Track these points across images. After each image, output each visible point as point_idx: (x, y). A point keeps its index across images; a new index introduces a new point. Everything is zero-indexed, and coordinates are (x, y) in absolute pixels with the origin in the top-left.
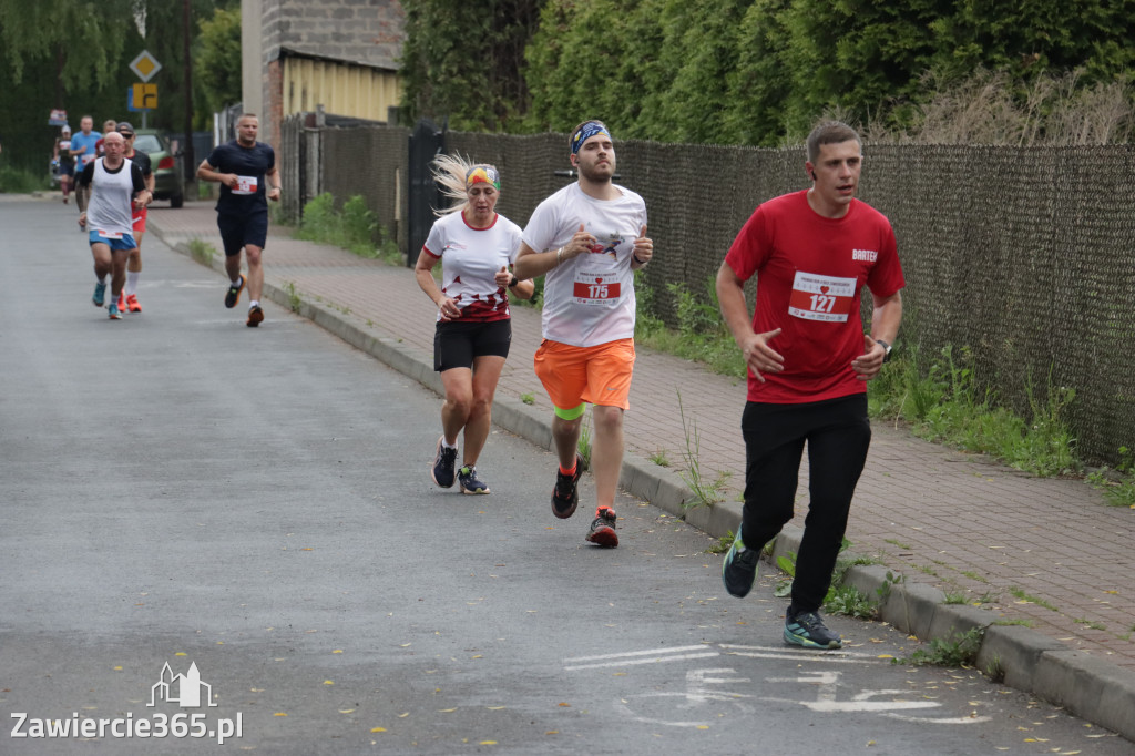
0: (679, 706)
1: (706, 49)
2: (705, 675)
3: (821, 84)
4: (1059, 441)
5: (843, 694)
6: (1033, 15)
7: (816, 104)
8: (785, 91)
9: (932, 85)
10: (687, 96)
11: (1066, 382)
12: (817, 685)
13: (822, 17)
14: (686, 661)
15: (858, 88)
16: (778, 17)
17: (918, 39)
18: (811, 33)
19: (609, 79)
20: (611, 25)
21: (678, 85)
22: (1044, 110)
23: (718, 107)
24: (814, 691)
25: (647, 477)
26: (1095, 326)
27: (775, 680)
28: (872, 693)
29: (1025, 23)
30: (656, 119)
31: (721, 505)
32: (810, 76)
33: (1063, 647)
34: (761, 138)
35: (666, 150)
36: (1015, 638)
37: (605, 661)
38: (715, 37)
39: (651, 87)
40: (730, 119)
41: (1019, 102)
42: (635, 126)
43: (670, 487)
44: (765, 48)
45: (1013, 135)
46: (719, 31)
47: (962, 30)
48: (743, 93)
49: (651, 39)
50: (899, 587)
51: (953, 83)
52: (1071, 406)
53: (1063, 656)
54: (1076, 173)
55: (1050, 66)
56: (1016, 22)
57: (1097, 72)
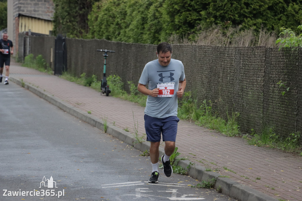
0: (134, 198)
1: (139, 17)
2: (141, 190)
3: (171, 28)
4: (235, 127)
5: (178, 196)
6: (228, 11)
7: (169, 33)
8: (161, 29)
9: (200, 29)
10: (133, 30)
11: (237, 111)
12: (171, 193)
13: (171, 10)
14: (135, 186)
15: (181, 29)
16: (159, 9)
17: (197, 16)
18: (168, 14)
19: (111, 25)
20: (112, 10)
21: (131, 27)
22: (231, 37)
23: (142, 33)
24: (171, 194)
25: (123, 135)
26: (245, 96)
27: (160, 191)
28: (186, 195)
29: (226, 13)
30: (125, 36)
31: (144, 143)
32: (167, 25)
33: (238, 183)
34: (154, 42)
35: (128, 45)
36: (225, 181)
37: (113, 185)
38: (141, 14)
39: (123, 27)
40: (145, 37)
41: (224, 34)
42: (118, 38)
43: (129, 138)
44: (155, 18)
45: (223, 43)
46: (143, 12)
47: (209, 14)
48: (149, 30)
49: (124, 14)
50: (193, 166)
51: (206, 29)
52: (238, 117)
53: (238, 186)
54: (241, 54)
55: (232, 25)
56: (223, 12)
57: (245, 27)
